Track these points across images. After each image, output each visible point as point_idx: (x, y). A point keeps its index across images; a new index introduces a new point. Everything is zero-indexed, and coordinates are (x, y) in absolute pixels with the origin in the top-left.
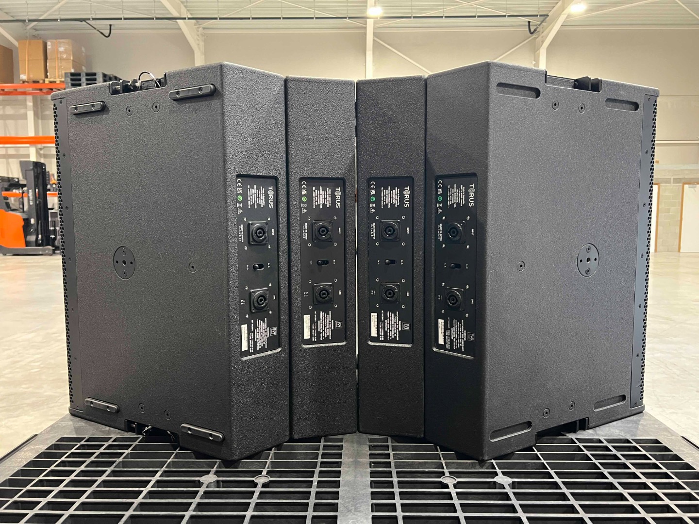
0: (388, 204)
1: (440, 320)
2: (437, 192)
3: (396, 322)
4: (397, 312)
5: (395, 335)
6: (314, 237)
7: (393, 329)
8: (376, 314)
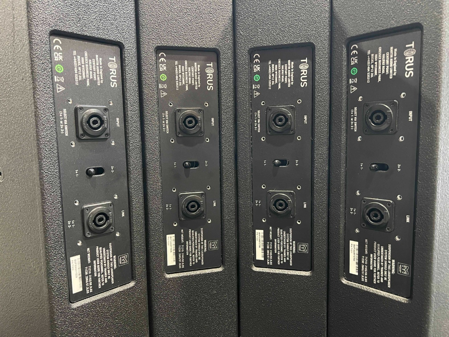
0: (278, 84)
1: (351, 242)
2: (349, 62)
3: (289, 242)
4: (291, 230)
5: (288, 258)
6: (178, 130)
7: (285, 250)
8: (262, 231)
